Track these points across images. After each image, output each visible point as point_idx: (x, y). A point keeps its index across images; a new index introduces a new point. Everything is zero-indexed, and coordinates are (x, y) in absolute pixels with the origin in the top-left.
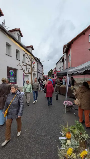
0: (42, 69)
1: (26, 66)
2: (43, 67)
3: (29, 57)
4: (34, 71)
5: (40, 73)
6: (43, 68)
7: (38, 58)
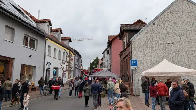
0: (80, 62)
1: (65, 63)
2: (81, 58)
3: (67, 54)
4: (71, 67)
5: (77, 68)
6: (81, 60)
7: (76, 50)
